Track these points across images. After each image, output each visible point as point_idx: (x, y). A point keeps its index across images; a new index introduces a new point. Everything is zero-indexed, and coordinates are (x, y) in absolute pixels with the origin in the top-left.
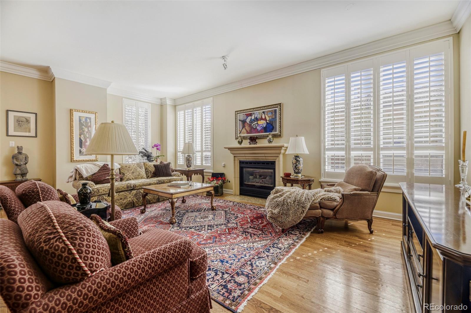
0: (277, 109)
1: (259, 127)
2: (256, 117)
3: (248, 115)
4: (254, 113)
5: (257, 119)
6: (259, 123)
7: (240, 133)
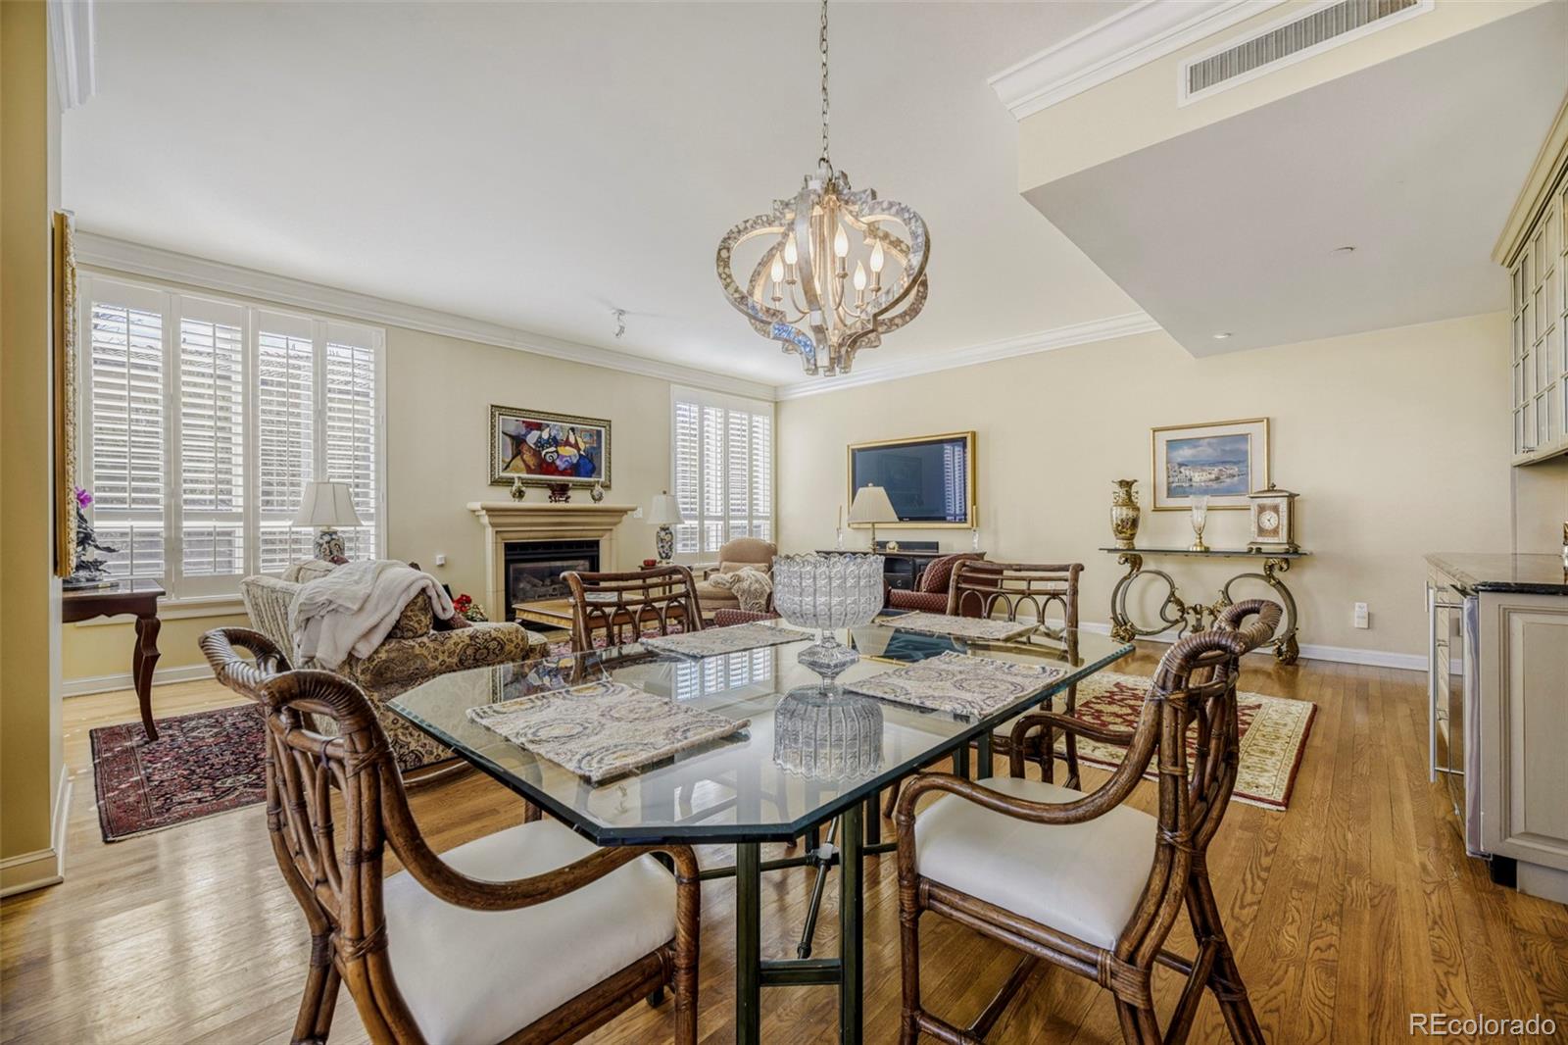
0: (603, 429)
1: (561, 460)
2: (555, 437)
3: (532, 427)
4: (548, 426)
5: (554, 441)
6: (560, 452)
7: (506, 468)
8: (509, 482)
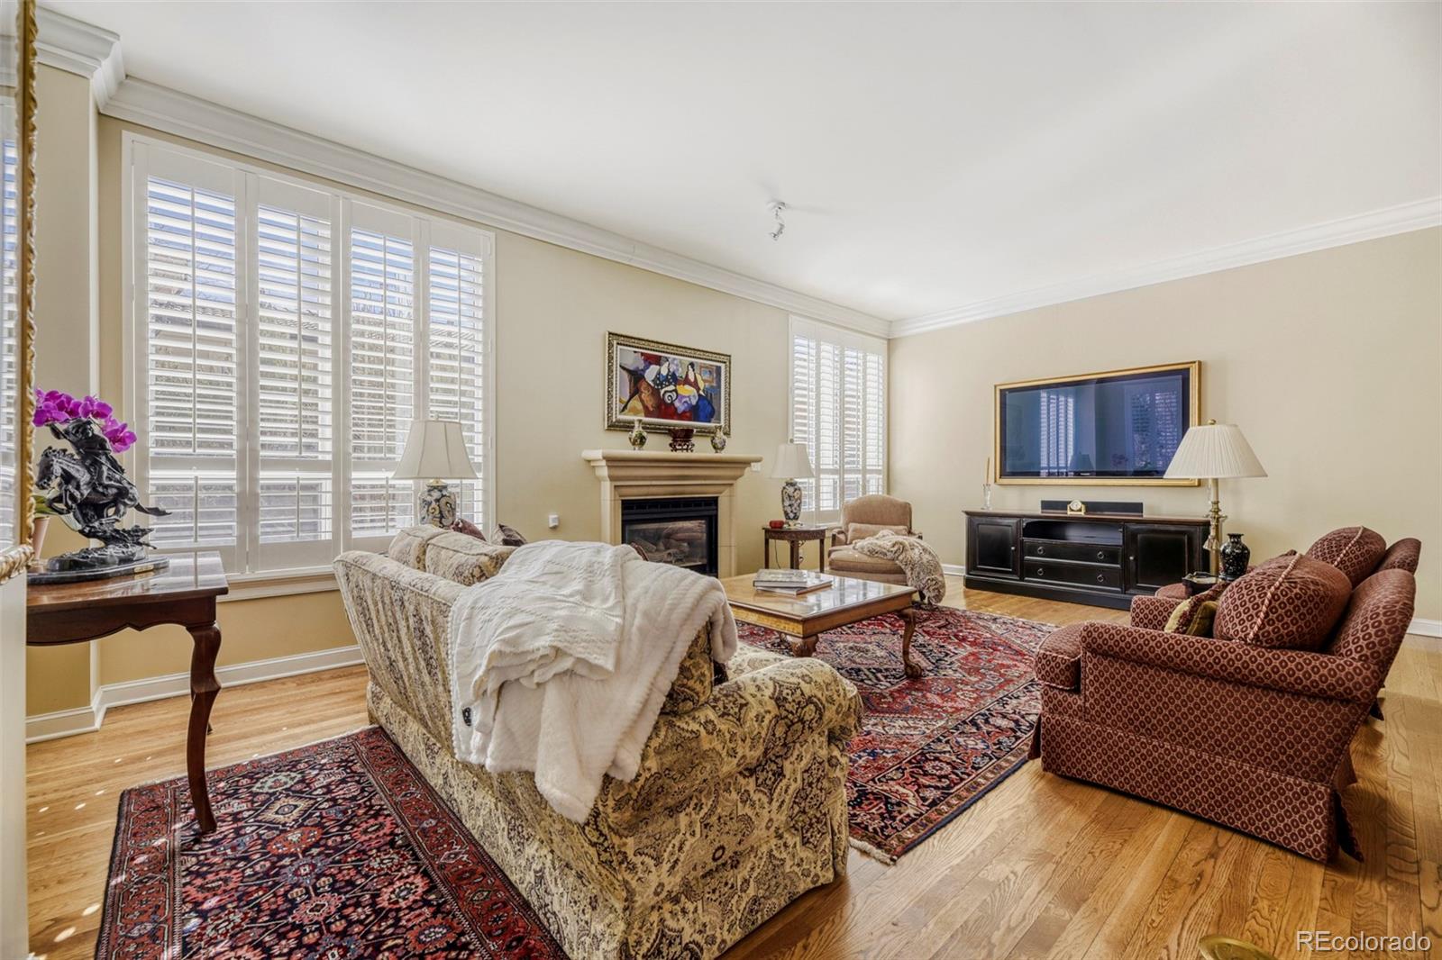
0: (723, 366)
1: (680, 401)
2: (674, 373)
3: (650, 360)
4: (667, 359)
5: (673, 379)
6: (679, 392)
7: (623, 410)
8: (627, 427)
